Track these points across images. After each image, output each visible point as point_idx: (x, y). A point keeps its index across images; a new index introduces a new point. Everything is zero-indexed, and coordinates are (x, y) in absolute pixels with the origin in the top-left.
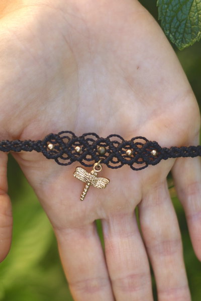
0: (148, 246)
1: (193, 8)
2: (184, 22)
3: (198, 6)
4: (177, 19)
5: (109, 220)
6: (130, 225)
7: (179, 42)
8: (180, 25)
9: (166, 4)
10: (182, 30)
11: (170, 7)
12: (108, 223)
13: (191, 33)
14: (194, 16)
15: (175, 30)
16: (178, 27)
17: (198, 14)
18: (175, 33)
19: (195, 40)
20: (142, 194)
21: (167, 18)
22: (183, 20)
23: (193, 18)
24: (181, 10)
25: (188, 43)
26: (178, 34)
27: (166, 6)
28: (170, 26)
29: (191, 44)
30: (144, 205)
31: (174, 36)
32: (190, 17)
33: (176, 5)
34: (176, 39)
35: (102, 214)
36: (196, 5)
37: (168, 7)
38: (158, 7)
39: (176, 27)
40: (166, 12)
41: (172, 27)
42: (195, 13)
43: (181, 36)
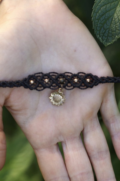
0: (90, 155)
1: (113, 22)
2: (108, 30)
3: (116, 21)
4: (104, 28)
5: (65, 142)
6: (78, 144)
7: (105, 42)
8: (105, 32)
9: (97, 20)
10: (107, 35)
11: (100, 22)
12: (65, 144)
13: (112, 36)
14: (113, 27)
15: (102, 35)
16: (104, 33)
17: (116, 25)
18: (103, 36)
19: (114, 41)
20: (84, 125)
21: (98, 28)
22: (107, 29)
23: (112, 27)
24: (106, 23)
25: (110, 42)
26: (104, 37)
27: (97, 21)
28: (100, 32)
29: (112, 43)
30: (85, 131)
31: (102, 38)
32: (111, 27)
33: (103, 20)
34: (103, 40)
35: (61, 139)
36: (115, 20)
37: (98, 21)
38: (92, 21)
39: (103, 33)
40: (97, 24)
41: (101, 33)
42: (114, 25)
43: (106, 38)
